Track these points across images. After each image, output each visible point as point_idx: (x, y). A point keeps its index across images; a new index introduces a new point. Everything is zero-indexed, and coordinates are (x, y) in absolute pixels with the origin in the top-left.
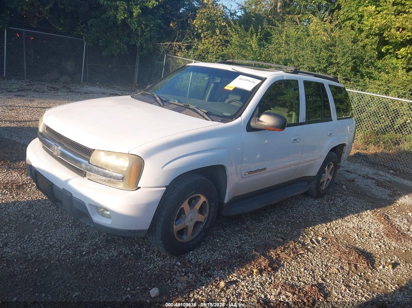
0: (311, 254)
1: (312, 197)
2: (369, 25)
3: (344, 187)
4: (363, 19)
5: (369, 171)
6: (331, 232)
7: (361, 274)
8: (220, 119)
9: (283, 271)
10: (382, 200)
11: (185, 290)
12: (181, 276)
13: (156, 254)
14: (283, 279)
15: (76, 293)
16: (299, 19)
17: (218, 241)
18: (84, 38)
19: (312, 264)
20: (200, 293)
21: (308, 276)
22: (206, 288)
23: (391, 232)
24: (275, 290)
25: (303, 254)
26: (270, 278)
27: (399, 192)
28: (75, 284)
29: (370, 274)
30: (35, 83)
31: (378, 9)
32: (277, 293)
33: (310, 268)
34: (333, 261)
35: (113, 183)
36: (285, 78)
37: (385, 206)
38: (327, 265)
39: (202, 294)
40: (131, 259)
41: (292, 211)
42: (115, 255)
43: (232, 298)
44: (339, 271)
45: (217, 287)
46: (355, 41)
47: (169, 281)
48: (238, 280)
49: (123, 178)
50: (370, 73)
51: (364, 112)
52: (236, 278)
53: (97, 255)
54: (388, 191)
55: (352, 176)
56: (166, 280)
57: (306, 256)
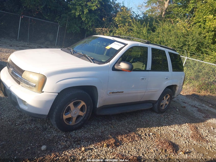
0: (142, 141)
1: (156, 112)
2: (209, 25)
3: (177, 110)
4: (206, 23)
5: (197, 103)
6: (159, 131)
7: (167, 155)
8: (98, 62)
9: (122, 147)
10: (198, 119)
11: (62, 149)
12: (63, 142)
13: (55, 129)
14: (120, 151)
15: (3, 143)
16: (173, 21)
17: (92, 128)
18: (59, 23)
19: (140, 146)
20: (69, 152)
21: (135, 152)
22: (73, 149)
23: (195, 136)
24: (112, 156)
25: (138, 140)
26: (113, 150)
27: (210, 116)
28: (5, 138)
29: (172, 156)
30: (32, 44)
31: (214, 17)
32: (112, 158)
33: (138, 148)
34: (153, 146)
35: (31, 88)
36: (139, 45)
37: (199, 122)
38: (149, 148)
39: (70, 152)
40: (40, 130)
41: (141, 118)
42: (33, 127)
43: (86, 157)
44: (155, 152)
45: (80, 150)
46: (200, 34)
47: (55, 144)
48: (94, 148)
49: (35, 86)
50: (207, 51)
51: (201, 72)
52: (93, 147)
53: (23, 126)
54: (203, 115)
55: (185, 105)
56: (54, 143)
57: (139, 141)
